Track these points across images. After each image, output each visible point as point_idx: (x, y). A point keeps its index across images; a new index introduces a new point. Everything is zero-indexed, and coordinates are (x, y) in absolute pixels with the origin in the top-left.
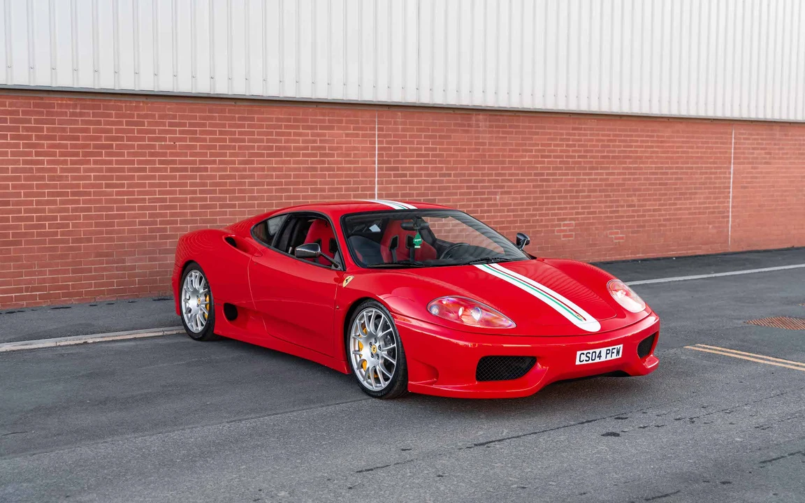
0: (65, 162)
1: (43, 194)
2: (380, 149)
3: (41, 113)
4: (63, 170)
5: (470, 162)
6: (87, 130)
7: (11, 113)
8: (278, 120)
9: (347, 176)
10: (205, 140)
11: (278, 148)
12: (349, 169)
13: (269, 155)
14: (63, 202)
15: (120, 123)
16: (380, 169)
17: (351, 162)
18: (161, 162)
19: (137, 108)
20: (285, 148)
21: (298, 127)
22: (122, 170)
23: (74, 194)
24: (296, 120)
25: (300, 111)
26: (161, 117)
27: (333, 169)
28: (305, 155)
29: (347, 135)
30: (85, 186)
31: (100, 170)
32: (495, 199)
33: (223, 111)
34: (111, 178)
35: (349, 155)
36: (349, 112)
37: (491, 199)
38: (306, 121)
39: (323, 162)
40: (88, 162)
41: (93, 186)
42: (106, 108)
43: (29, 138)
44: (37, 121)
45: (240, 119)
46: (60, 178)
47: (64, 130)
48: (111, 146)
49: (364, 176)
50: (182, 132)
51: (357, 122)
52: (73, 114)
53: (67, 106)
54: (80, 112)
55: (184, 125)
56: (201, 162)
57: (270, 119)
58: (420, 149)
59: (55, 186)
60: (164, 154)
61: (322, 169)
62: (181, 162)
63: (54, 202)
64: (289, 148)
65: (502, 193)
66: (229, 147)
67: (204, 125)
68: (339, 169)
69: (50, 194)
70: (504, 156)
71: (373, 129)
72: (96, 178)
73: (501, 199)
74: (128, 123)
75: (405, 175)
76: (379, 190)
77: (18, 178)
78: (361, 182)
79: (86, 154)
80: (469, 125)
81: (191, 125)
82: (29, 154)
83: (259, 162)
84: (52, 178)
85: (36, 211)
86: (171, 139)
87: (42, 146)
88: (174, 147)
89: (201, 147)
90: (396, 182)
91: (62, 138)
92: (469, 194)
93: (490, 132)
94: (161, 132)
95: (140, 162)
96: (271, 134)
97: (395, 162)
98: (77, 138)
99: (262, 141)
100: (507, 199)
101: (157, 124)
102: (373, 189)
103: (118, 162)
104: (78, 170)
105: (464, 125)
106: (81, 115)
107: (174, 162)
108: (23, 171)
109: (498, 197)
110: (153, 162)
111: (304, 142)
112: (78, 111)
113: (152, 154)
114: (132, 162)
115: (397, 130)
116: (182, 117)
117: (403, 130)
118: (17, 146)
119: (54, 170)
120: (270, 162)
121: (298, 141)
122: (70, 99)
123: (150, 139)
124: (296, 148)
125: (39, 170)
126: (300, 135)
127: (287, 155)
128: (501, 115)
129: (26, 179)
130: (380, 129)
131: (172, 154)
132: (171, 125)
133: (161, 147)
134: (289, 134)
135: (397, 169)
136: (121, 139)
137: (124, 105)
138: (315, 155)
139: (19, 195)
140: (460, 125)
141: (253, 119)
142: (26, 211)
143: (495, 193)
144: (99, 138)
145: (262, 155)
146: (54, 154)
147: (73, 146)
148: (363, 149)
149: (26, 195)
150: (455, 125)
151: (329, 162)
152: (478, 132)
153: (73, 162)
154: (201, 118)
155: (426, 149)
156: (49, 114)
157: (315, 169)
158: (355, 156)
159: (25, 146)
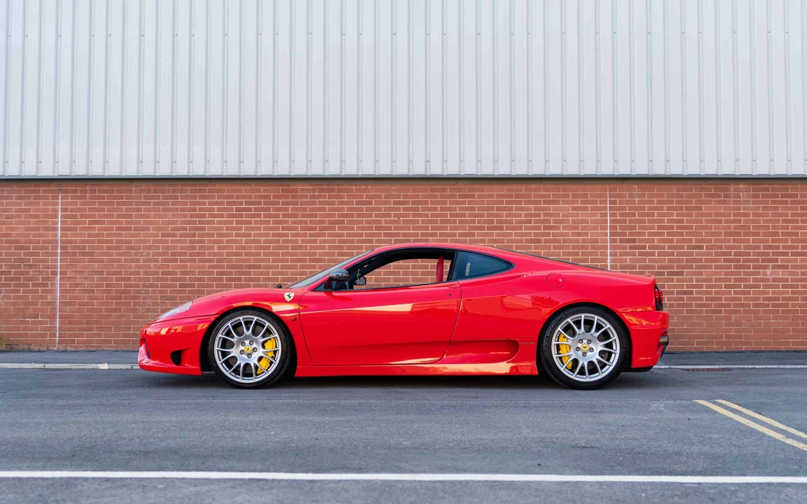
0: (305, 235)
1: (287, 260)
2: (612, 221)
3: (287, 197)
4: (303, 241)
5: (727, 234)
6: (324, 209)
7: (265, 197)
8: (499, 196)
9: (574, 247)
10: (426, 215)
11: (498, 222)
12: (577, 241)
13: (489, 228)
14: (302, 267)
15: (352, 203)
16: (612, 241)
17: (580, 234)
18: (386, 235)
19: (365, 190)
20: (506, 222)
21: (520, 203)
22: (352, 241)
23: (311, 260)
24: (517, 196)
25: (523, 187)
26: (386, 197)
27: (559, 241)
28: (527, 228)
29: (574, 209)
30: (321, 254)
31: (334, 241)
32: (765, 274)
33: (444, 190)
34: (342, 248)
35: (574, 228)
36: (576, 187)
37: (758, 274)
38: (529, 196)
39: (548, 234)
40: (323, 235)
41: (326, 254)
42: (339, 191)
43: (278, 216)
44: (284, 203)
45: (460, 196)
46: (300, 248)
47: (305, 209)
48: (343, 222)
49: (593, 247)
50: (405, 209)
51: (586, 196)
52: (314, 197)
53: (308, 191)
54: (319, 195)
55: (407, 203)
56: (423, 235)
57: (492, 196)
58: (663, 221)
59: (296, 254)
60: (389, 228)
61: (546, 241)
62: (404, 235)
63: (295, 267)
64: (511, 222)
65: (774, 267)
66: (449, 222)
67: (426, 203)
68: (565, 241)
69: (293, 260)
70: (776, 228)
71: (605, 202)
72: (330, 248)
73: (772, 274)
74: (358, 203)
75: (644, 247)
76: (612, 261)
77: (268, 248)
78: (591, 254)
79: (322, 229)
80: (726, 196)
81: (414, 203)
82: (277, 229)
83: (480, 235)
84: (293, 248)
85: (281, 273)
86: (395, 215)
87: (287, 222)
88: (398, 222)
89: (423, 222)
90: (634, 254)
91: (303, 216)
92: (729, 267)
93: (754, 203)
94: (386, 209)
95: (367, 235)
96: (492, 209)
97: (631, 234)
98: (315, 216)
99: (483, 215)
100: (780, 274)
101: (385, 203)
102: (606, 260)
103: (348, 235)
104: (315, 241)
105: (719, 196)
106: (319, 197)
107: (398, 235)
108: (272, 242)
109: (768, 271)
110: (380, 235)
111: (526, 215)
112: (317, 194)
113: (378, 228)
114: (361, 235)
115: (634, 202)
116: (405, 196)
117: (640, 202)
118: (268, 222)
119: (296, 241)
120: (492, 235)
121: (520, 215)
122: (310, 185)
123: (377, 216)
124: (518, 222)
125: (284, 241)
126: (521, 209)
127: (508, 228)
128: (769, 184)
129: (274, 248)
130: (611, 202)
131: (396, 228)
132: (395, 203)
133: (386, 222)
134: (511, 209)
135: (634, 241)
136: (352, 216)
137: (354, 188)
138: (539, 228)
139: (268, 260)
140: (712, 196)
141: (473, 196)
142: (274, 273)
143: (765, 267)
144: (333, 216)
145: (483, 228)
146: (296, 229)
147: (312, 222)
148: (593, 221)
149: (274, 261)
150: (707, 196)
151: (554, 235)
152: (739, 202)
153: (311, 235)
154: (423, 197)
155: (669, 221)
156: (293, 197)
157: (539, 241)
158: (583, 228)
159: (275, 222)
